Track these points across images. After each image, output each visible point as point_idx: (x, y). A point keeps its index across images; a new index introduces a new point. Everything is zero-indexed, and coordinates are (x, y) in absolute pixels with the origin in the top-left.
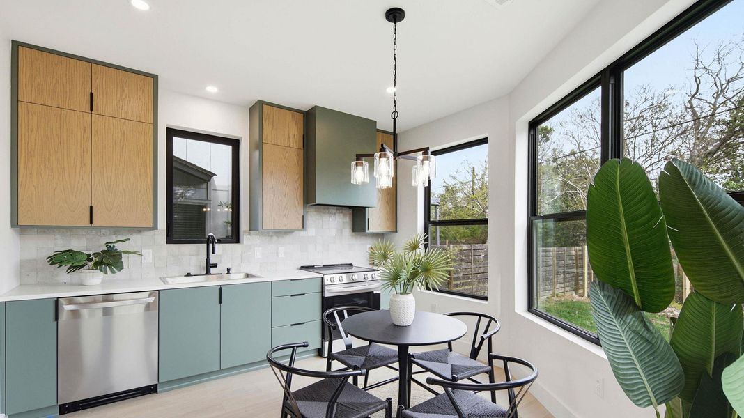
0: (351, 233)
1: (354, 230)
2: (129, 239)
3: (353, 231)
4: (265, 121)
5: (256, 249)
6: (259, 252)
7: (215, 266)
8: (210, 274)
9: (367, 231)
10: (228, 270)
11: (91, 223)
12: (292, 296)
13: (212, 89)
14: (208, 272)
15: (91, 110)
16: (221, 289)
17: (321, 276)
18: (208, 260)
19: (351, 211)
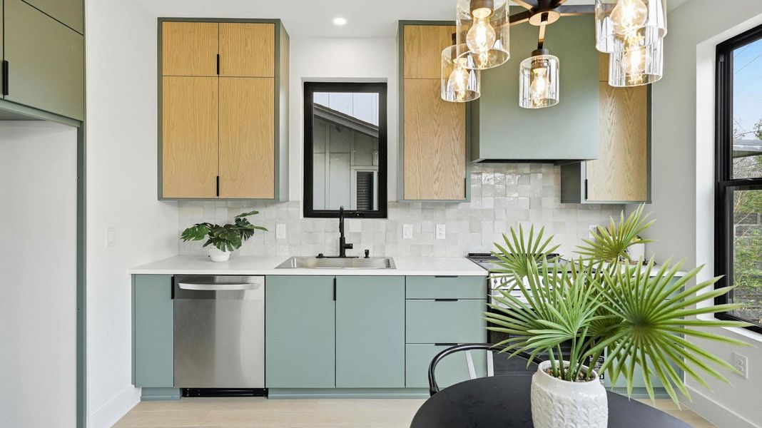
0: (558, 203)
1: (564, 199)
2: (257, 213)
3: (562, 202)
4: (408, 47)
5: (405, 226)
6: (408, 231)
7: (350, 247)
8: (345, 257)
9: (583, 201)
10: (367, 253)
11: (218, 195)
12: (437, 300)
13: (340, 21)
14: (342, 255)
15: (218, 73)
16: (335, 280)
17: (486, 273)
18: (342, 239)
19: (558, 169)
